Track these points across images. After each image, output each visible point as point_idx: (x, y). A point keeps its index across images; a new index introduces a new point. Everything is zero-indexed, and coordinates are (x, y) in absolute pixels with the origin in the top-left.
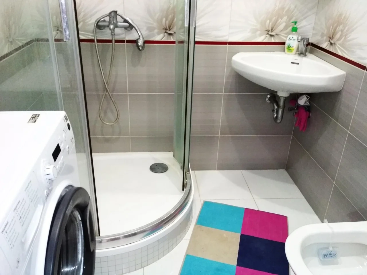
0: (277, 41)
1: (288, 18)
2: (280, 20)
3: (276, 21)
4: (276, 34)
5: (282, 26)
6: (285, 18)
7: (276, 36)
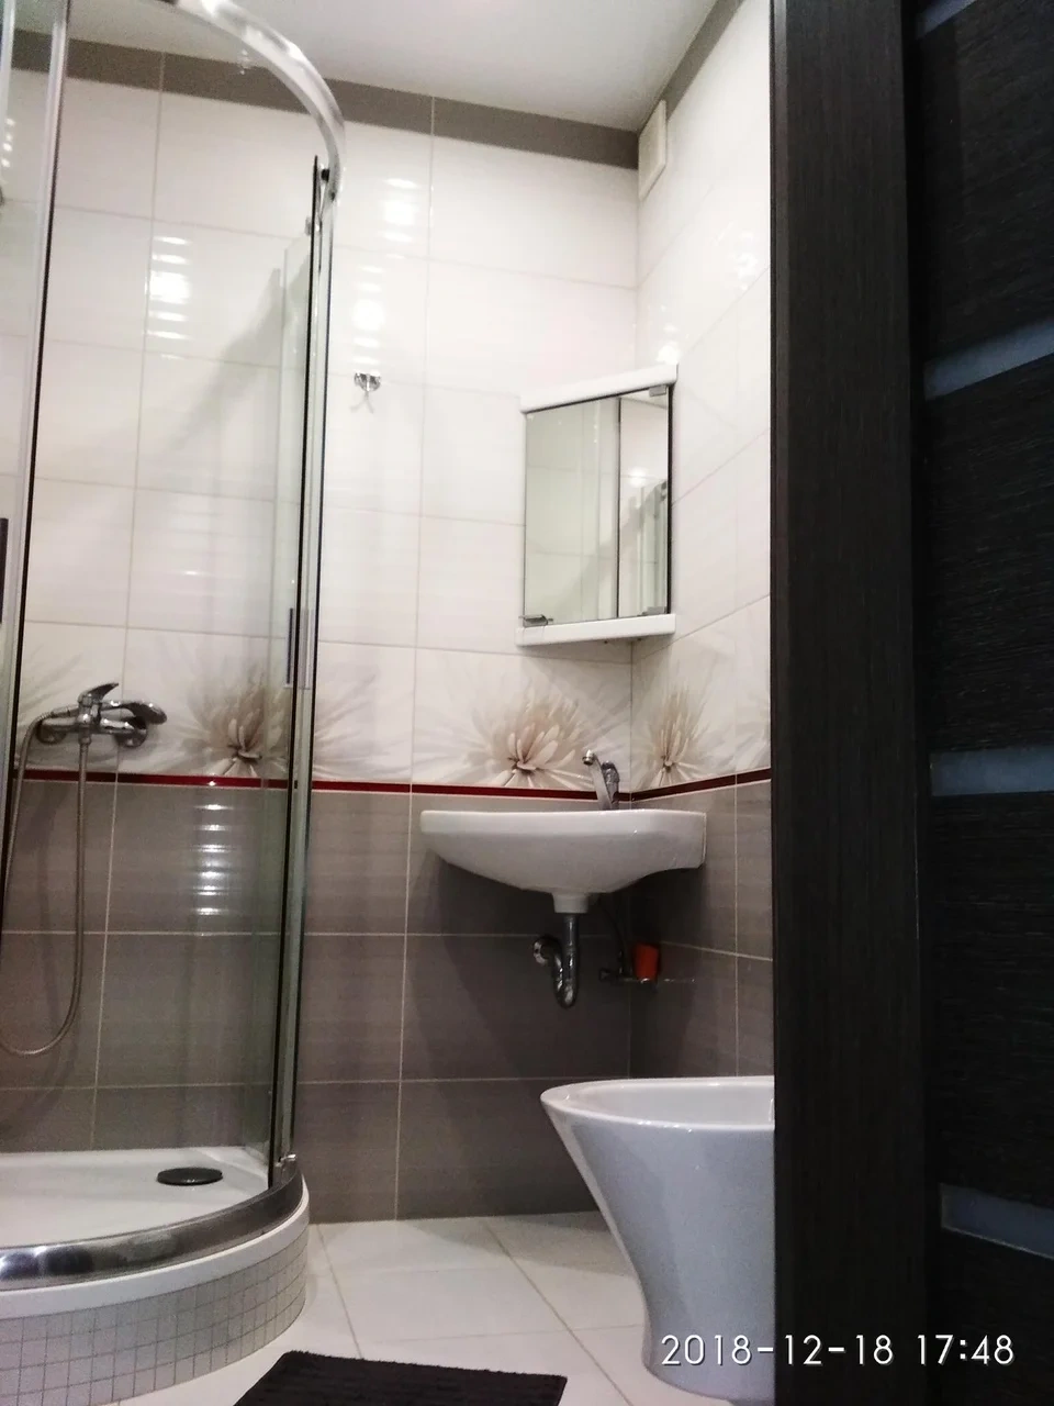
0: (542, 787)
1: (561, 730)
2: (543, 733)
3: (533, 736)
4: (538, 769)
5: (549, 750)
6: (554, 730)
7: (537, 773)
